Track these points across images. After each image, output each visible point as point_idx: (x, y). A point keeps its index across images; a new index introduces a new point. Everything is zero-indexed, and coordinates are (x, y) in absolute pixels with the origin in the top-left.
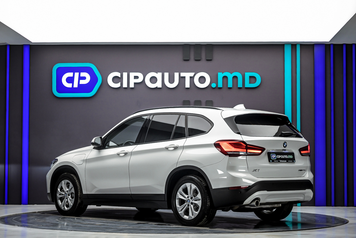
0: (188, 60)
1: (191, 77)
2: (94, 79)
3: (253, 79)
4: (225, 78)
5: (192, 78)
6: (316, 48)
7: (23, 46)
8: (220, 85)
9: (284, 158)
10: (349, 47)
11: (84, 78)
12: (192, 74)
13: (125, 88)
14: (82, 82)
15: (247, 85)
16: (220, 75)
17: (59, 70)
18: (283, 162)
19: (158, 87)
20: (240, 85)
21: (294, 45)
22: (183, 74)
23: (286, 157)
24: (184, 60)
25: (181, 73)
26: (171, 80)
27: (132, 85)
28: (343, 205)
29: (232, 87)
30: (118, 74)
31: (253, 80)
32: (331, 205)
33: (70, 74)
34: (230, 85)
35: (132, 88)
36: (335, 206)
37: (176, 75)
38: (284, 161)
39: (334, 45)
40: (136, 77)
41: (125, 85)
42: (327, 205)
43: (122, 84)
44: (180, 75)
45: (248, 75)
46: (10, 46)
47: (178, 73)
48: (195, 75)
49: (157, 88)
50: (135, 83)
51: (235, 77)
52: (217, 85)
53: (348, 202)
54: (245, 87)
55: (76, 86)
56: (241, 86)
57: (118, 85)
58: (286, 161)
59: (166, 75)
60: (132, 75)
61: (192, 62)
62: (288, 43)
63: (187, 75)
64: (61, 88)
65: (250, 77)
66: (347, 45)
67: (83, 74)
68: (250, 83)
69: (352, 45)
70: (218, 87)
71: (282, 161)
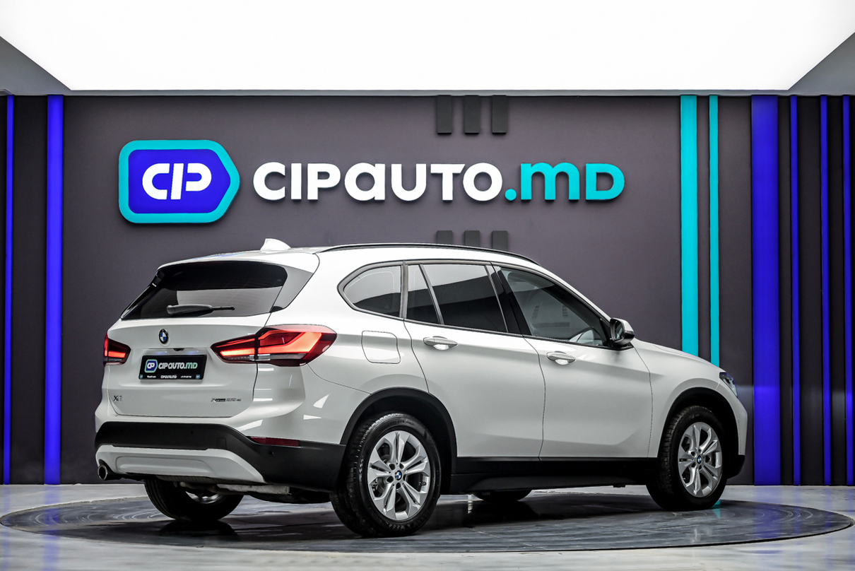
0: (449, 134)
1: (455, 175)
2: (220, 180)
3: (605, 179)
4: (538, 176)
5: (458, 178)
6: (755, 106)
7: (46, 98)
8: (526, 194)
9: (174, 368)
10: (834, 102)
11: (197, 177)
12: (458, 168)
13: (296, 201)
14: (192, 186)
15: (592, 194)
16: (527, 171)
17: (134, 156)
18: (169, 379)
19: (376, 199)
20: (574, 194)
21: (702, 100)
22: (436, 168)
23: (181, 365)
24: (440, 134)
25: (432, 165)
26: (409, 183)
27: (313, 195)
28: (822, 483)
29: (554, 198)
30: (279, 168)
31: (604, 181)
32: (792, 483)
33: (163, 168)
34: (550, 194)
35: (313, 202)
36: (802, 485)
37: (421, 169)
38: (170, 377)
39: (799, 98)
40: (323, 175)
41: (296, 194)
42: (782, 483)
43: (288, 192)
44: (428, 169)
45: (592, 169)
46: (15, 97)
47: (424, 166)
48: (464, 170)
49: (373, 201)
50: (320, 190)
51: (562, 176)
52: (519, 194)
53: (834, 476)
54: (587, 198)
55: (176, 195)
56: (577, 197)
57: (279, 194)
58: (175, 377)
59: (397, 169)
60: (313, 169)
61: (458, 139)
62: (689, 94)
63: (447, 171)
64: (140, 201)
65: (599, 175)
66: (829, 98)
67: (194, 168)
68: (597, 189)
69: (841, 98)
70: (522, 199)
71: (166, 377)
